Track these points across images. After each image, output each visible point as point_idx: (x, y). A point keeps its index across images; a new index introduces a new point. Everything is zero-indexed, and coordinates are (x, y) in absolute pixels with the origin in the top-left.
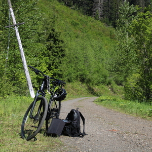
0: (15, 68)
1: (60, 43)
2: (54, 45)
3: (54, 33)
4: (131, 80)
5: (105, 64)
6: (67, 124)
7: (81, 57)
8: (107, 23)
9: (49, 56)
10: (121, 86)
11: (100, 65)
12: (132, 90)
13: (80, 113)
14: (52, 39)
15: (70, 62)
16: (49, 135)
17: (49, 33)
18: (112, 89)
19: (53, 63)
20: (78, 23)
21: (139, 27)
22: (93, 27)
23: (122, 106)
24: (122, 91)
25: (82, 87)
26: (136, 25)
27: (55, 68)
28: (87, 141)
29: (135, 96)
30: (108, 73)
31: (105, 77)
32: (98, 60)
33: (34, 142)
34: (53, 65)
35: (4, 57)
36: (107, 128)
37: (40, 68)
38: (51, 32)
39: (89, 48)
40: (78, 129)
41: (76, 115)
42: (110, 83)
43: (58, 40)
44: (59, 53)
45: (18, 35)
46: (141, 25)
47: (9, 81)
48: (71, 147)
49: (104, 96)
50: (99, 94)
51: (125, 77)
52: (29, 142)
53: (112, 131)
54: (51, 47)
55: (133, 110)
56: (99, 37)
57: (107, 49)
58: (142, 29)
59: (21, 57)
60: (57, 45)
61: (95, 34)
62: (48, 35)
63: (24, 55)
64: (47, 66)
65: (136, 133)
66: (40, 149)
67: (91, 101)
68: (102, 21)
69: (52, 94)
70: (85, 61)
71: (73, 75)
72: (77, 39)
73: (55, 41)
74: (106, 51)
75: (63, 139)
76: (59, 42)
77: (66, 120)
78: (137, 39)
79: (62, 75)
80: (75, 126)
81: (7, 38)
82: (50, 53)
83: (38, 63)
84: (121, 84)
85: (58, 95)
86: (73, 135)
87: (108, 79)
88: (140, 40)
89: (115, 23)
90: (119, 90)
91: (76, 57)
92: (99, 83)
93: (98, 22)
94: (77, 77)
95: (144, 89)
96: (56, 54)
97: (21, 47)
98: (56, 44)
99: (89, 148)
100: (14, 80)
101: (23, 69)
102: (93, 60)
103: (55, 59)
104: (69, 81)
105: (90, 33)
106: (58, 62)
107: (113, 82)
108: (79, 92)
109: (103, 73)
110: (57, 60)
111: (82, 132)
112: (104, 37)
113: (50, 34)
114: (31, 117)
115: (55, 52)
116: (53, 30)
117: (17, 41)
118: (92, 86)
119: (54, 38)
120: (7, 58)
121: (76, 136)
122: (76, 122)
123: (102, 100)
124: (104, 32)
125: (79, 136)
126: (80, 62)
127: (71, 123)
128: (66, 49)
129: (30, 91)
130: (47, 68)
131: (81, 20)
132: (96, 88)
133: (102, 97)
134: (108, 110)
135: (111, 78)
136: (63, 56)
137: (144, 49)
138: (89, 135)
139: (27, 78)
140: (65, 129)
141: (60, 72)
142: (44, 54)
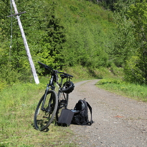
0: (19, 55)
1: (61, 29)
2: (55, 32)
3: (54, 20)
4: (131, 62)
5: (104, 47)
6: (75, 114)
7: (81, 41)
8: (104, 7)
9: (50, 42)
10: (120, 68)
11: (100, 48)
12: (131, 71)
13: (87, 103)
14: (53, 26)
15: (70, 47)
16: (59, 125)
17: (49, 19)
18: (112, 71)
19: (55, 49)
20: (77, 7)
21: (137, 11)
22: (92, 11)
23: (123, 89)
24: (122, 72)
25: (83, 70)
26: (133, 9)
27: (57, 53)
28: (95, 129)
29: (135, 78)
30: (107, 56)
31: (105, 60)
32: (97, 43)
33: (47, 133)
34: (54, 50)
35: (8, 46)
36: (112, 114)
37: (42, 54)
38: (51, 18)
39: (89, 32)
40: (86, 118)
41: (83, 105)
42: (109, 66)
43: (58, 26)
44: (60, 39)
45: (20, 24)
46: (139, 9)
47: (14, 69)
48: (81, 136)
49: (105, 78)
50: (99, 77)
51: (125, 59)
52: (43, 133)
53: (117, 117)
54: (52, 34)
55: (135, 93)
56: (98, 20)
57: (106, 32)
58: (140, 14)
59: (23, 45)
60: (58, 32)
61: (94, 18)
62: (49, 22)
63: (26, 43)
64: (49, 52)
65: (139, 119)
66: (53, 140)
67: (93, 84)
68: (99, 5)
69: (60, 87)
70: (86, 45)
71: (74, 60)
72: (76, 24)
73: (55, 27)
74: (105, 34)
75: (73, 128)
76: (59, 28)
77: (74, 109)
78: (135, 23)
79: (64, 59)
80: (83, 115)
81: (9, 27)
82: (51, 39)
83: (40, 49)
84: (120, 66)
85: (66, 88)
86: (81, 124)
87: (108, 62)
88: (138, 24)
89: (112, 6)
90: (119, 72)
91: (76, 42)
92: (100, 65)
93: (96, 6)
94: (78, 61)
95: (143, 70)
96: (57, 40)
97: (23, 35)
98: (56, 31)
99: (98, 137)
100: (19, 67)
101: (27, 56)
102: (93, 44)
103: (56, 45)
104: (71, 65)
105: (88, 17)
106: (59, 47)
107: (113, 64)
108: (81, 75)
109: (103, 56)
110: (58, 46)
111: (90, 120)
112: (102, 21)
113: (51, 21)
114: (43, 110)
115: (56, 38)
116: (53, 17)
117: (20, 29)
118: (92, 69)
119: (55, 25)
120: (11, 47)
121: (84, 125)
122: (84, 111)
123: (103, 83)
124: (102, 15)
125: (87, 124)
126: (81, 47)
127: (79, 113)
128: (66, 34)
129: (35, 77)
130: (49, 53)
131: (79, 4)
132: (97, 71)
133: (104, 80)
134: (110, 94)
135: (111, 61)
136: (64, 41)
137: (142, 32)
138: (96, 123)
139: (31, 65)
140: (74, 118)
141: (61, 58)
142: (45, 40)
